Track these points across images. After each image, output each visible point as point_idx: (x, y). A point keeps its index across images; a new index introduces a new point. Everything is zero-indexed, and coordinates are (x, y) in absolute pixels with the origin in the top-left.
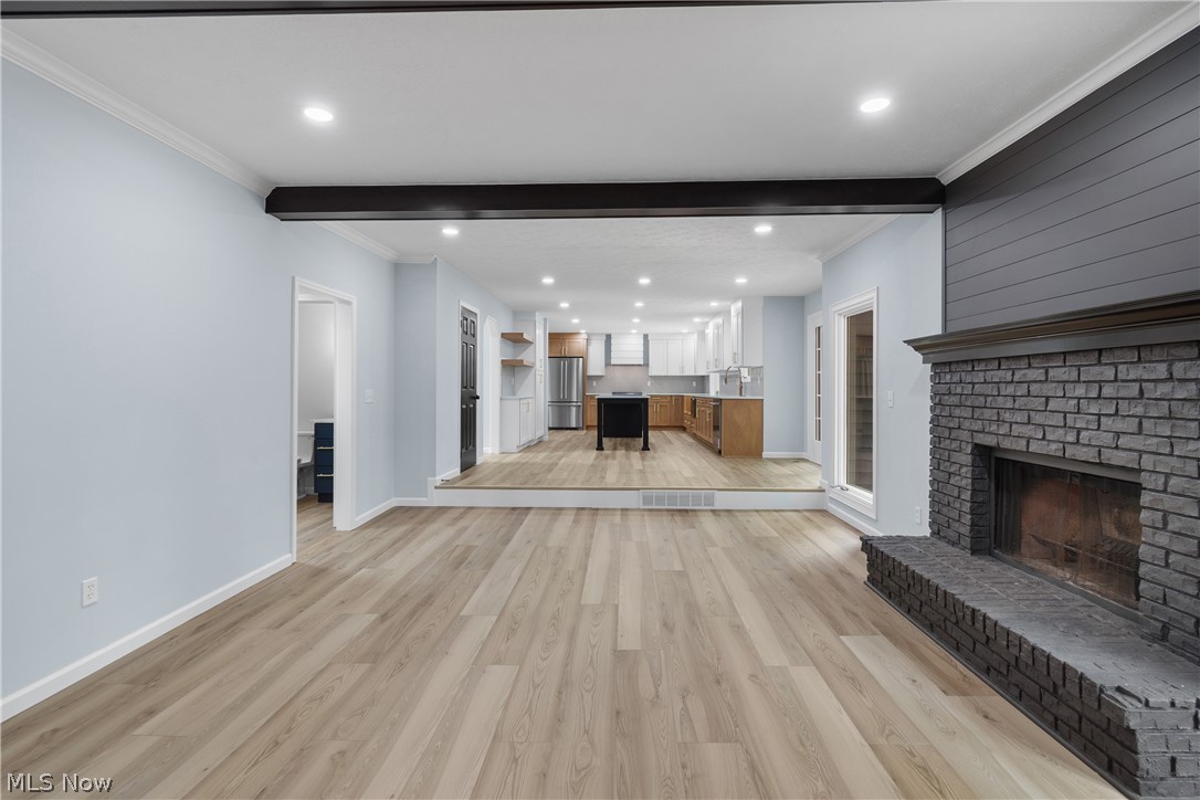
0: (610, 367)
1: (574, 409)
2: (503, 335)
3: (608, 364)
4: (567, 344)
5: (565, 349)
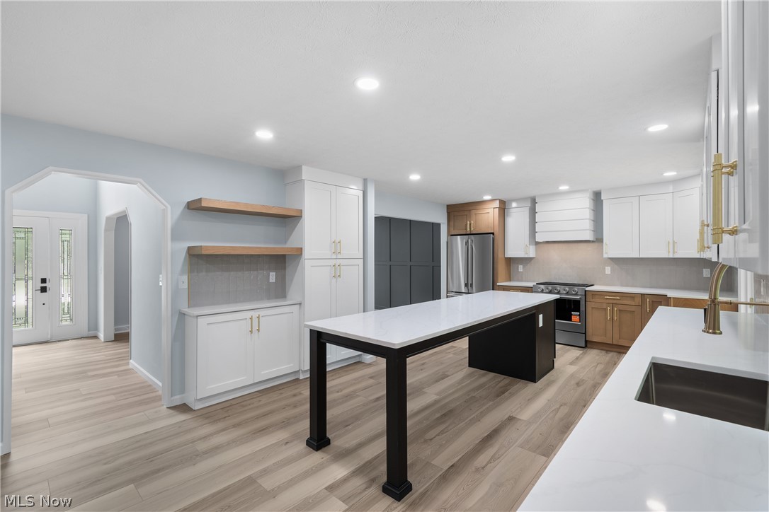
0: (542, 246)
3: (533, 241)
4: (473, 217)
5: (470, 224)
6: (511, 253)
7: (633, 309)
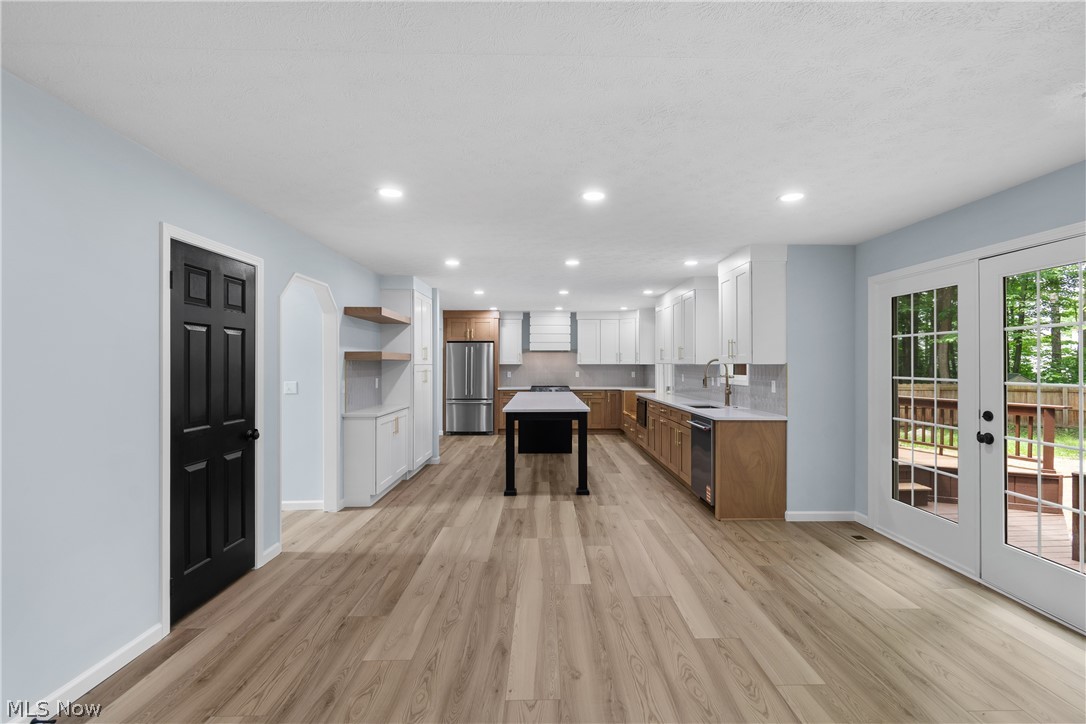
0: (527, 354)
1: (484, 408)
2: (348, 311)
3: (526, 350)
4: (473, 325)
5: (470, 332)
6: (505, 360)
7: (599, 401)
